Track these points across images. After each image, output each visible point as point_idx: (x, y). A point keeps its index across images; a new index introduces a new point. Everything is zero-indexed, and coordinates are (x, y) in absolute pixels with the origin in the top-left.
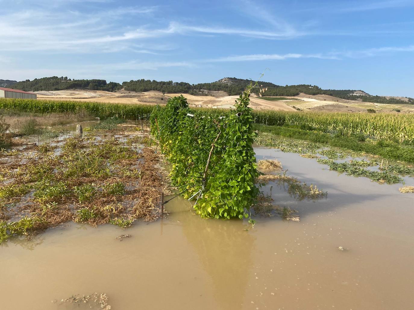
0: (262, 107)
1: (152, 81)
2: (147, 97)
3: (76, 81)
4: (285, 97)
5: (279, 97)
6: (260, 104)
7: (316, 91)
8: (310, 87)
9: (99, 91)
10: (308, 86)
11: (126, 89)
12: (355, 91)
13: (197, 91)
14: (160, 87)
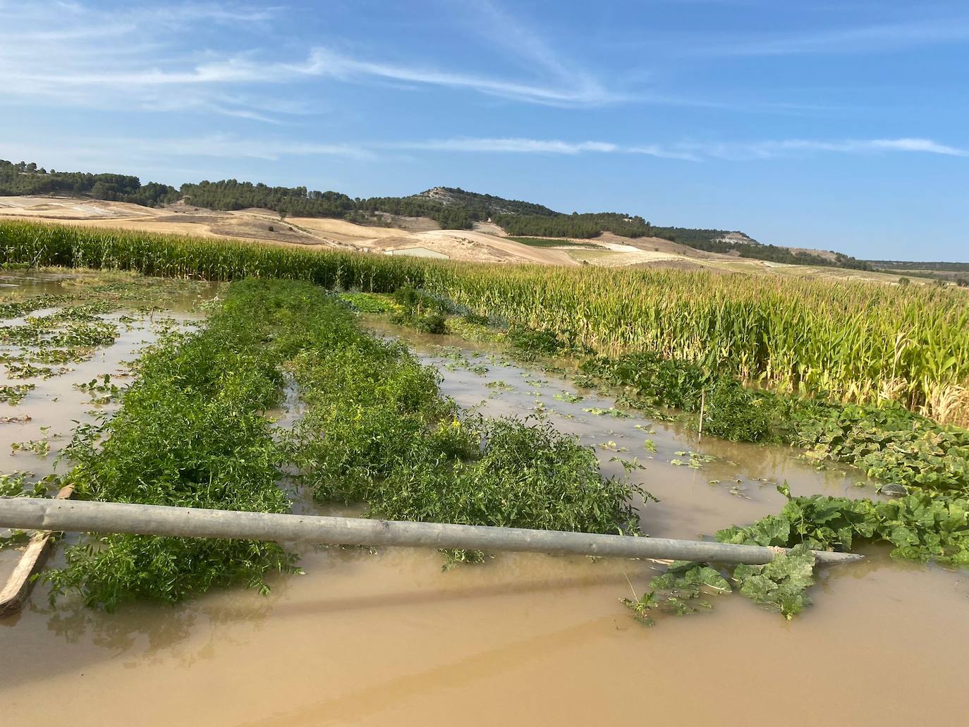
0: (513, 260)
1: (255, 185)
2: (233, 221)
3: (59, 175)
4: (569, 239)
5: (556, 239)
6: (510, 252)
7: (638, 228)
8: (626, 220)
9: (117, 203)
10: (622, 216)
11: (189, 202)
12: (728, 233)
13: (367, 214)
14: (273, 201)
